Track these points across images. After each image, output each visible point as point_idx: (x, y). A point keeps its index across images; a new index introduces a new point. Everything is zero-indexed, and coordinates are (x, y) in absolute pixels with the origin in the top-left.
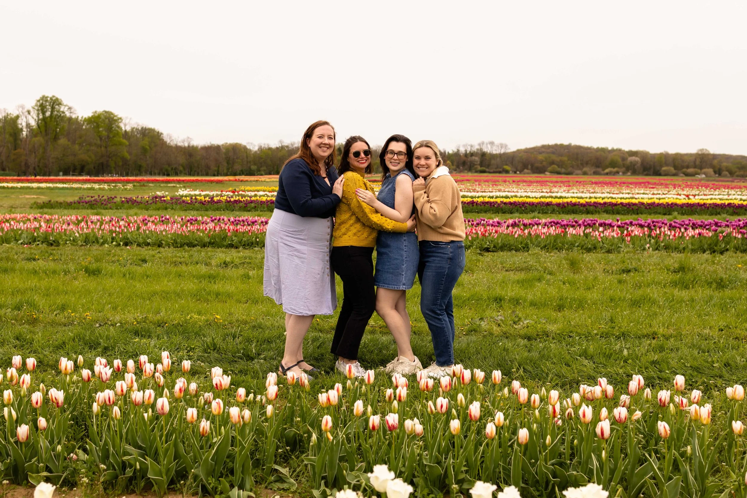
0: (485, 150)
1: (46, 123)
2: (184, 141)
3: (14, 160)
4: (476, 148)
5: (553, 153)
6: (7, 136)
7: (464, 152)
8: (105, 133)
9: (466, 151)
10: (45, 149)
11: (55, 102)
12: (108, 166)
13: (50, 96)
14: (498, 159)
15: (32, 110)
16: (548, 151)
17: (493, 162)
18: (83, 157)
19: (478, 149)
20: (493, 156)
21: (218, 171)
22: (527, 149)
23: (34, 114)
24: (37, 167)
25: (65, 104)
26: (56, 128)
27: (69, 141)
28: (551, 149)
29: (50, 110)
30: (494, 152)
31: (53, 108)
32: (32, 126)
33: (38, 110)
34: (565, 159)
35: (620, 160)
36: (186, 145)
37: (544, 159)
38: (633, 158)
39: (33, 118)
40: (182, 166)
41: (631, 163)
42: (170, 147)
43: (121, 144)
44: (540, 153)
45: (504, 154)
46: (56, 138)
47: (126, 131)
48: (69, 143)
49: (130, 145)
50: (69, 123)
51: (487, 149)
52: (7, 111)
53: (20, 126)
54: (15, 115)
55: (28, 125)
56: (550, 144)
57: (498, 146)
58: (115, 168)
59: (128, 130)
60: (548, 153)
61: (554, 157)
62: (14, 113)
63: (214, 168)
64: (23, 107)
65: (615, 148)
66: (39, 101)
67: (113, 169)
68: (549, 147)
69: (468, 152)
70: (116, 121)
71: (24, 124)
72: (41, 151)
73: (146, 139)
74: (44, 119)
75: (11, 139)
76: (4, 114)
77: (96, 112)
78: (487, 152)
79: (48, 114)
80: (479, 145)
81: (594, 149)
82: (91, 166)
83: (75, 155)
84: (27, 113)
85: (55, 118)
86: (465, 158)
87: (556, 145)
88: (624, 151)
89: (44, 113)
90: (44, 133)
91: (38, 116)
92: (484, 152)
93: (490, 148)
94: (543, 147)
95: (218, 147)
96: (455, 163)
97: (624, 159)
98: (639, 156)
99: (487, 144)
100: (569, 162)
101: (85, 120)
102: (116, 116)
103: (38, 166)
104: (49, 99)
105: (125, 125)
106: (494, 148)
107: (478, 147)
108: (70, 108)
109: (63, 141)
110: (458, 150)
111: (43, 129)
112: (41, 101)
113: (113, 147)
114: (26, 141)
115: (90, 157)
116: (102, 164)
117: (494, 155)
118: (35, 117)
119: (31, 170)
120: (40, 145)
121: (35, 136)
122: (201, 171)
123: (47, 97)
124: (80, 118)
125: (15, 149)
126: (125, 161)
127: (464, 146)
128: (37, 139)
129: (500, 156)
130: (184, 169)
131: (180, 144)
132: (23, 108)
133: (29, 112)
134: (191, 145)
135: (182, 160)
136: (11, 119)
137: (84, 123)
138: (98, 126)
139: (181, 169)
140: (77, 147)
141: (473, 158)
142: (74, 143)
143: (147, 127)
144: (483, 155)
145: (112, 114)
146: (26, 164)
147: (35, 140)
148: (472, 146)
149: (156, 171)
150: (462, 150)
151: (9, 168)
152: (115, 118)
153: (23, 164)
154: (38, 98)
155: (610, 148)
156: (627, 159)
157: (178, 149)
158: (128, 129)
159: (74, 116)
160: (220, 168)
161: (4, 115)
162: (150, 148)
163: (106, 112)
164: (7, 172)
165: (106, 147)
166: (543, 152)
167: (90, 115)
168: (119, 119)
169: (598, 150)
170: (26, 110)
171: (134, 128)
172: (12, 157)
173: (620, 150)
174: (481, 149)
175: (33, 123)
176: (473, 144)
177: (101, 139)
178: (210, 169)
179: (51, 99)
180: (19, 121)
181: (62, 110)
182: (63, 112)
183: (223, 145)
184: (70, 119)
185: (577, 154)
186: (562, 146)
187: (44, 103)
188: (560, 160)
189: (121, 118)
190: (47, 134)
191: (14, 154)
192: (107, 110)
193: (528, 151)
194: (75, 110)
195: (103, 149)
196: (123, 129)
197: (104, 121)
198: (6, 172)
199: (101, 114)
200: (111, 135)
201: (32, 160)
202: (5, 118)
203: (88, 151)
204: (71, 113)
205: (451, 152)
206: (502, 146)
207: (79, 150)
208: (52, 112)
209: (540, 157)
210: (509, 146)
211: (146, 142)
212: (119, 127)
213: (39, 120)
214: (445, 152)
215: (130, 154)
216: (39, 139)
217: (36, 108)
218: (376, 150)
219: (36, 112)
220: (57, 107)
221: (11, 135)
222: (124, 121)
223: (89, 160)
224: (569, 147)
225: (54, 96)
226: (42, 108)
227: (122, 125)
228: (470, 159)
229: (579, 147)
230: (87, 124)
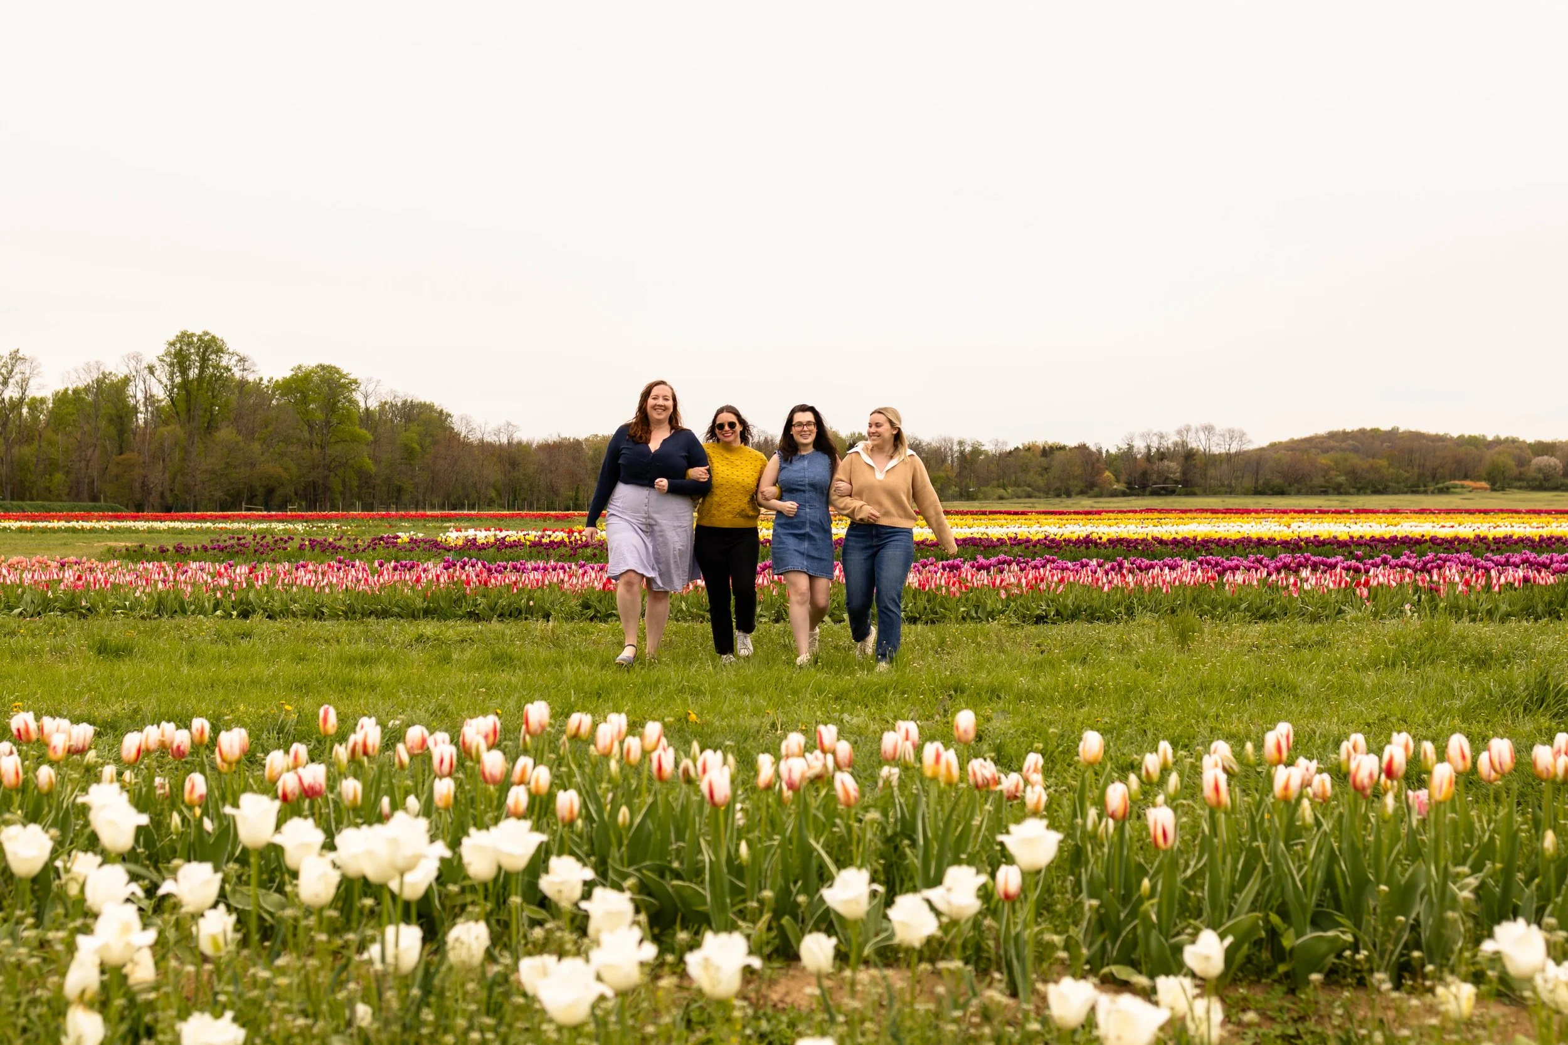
0: (1193, 444)
1: (188, 393)
2: (499, 431)
3: (117, 477)
4: (1171, 440)
5: (1355, 450)
6: (103, 424)
7: (1144, 450)
8: (319, 416)
9: (1149, 448)
10: (186, 451)
11: (210, 347)
12: (327, 489)
13: (199, 332)
14: (1225, 466)
15: (157, 364)
16: (1343, 445)
17: (1212, 472)
18: (272, 468)
19: (1176, 444)
20: (1212, 460)
21: (577, 499)
22: (1293, 441)
23: (162, 373)
24: (167, 494)
25: (231, 350)
26: (212, 405)
27: (239, 432)
28: (1350, 442)
29: (198, 364)
30: (1216, 450)
31: (204, 360)
32: (159, 401)
33: (171, 365)
34: (1384, 463)
35: (1512, 463)
36: (504, 440)
37: (1332, 464)
38: (1545, 460)
39: (160, 382)
40: (494, 487)
41: (1540, 470)
42: (466, 445)
43: (356, 439)
44: (1326, 451)
45: (1237, 454)
46: (211, 427)
47: (367, 409)
48: (240, 438)
49: (376, 441)
50: (240, 392)
51: (1198, 443)
52: (102, 368)
53: (132, 402)
54: (121, 376)
55: (149, 399)
56: (1349, 430)
57: (1223, 436)
58: (342, 493)
59: (372, 408)
60: (1343, 450)
61: (1356, 460)
62: (118, 369)
63: (566, 492)
64: (137, 358)
65: (1503, 437)
66: (173, 344)
67: (338, 496)
68: (1345, 435)
69: (1154, 450)
70: (344, 386)
71: (140, 396)
72: (177, 455)
73: (414, 427)
74: (185, 385)
75: (113, 430)
76: (95, 375)
77: (300, 367)
78: (1198, 450)
79: (193, 373)
80: (1179, 433)
81: (1452, 439)
82: (290, 490)
83: (253, 465)
84: (146, 371)
85: (209, 383)
86: (1145, 465)
87: (1362, 432)
88: (1524, 442)
89: (184, 371)
90: (183, 415)
91: (172, 379)
92: (1192, 449)
93: (1204, 442)
94: (1332, 435)
95: (577, 443)
96: (1123, 478)
97: (1522, 462)
98: (1558, 453)
99: (1197, 431)
100: (1391, 470)
101: (277, 386)
102: (344, 377)
103: (171, 490)
104: (195, 339)
105: (366, 397)
106: (1215, 439)
107: (1177, 439)
108: (242, 360)
109: (225, 433)
110: (1131, 447)
111: (182, 406)
112: (178, 346)
113: (339, 447)
114: (144, 434)
115: (286, 469)
116: (314, 484)
117: (1214, 455)
118: (165, 380)
119: (154, 498)
120: (176, 444)
121: (166, 423)
122: (538, 500)
123: (193, 335)
124: (265, 382)
125: (121, 454)
126: (366, 479)
127: (1143, 436)
128: (169, 428)
129: (1229, 457)
130: (499, 495)
131: (488, 439)
132: (139, 361)
133: (151, 370)
134: (515, 441)
135: (494, 474)
136: (112, 384)
137: (274, 392)
138: (305, 400)
139: (493, 494)
140: (256, 446)
141: (1166, 462)
142: (251, 435)
143: (416, 401)
144: (1189, 455)
145: (338, 372)
146: (143, 484)
147: (164, 430)
148: (1161, 437)
149: (436, 501)
150: (1140, 446)
151: (105, 496)
152: (342, 381)
153: (137, 485)
154: (172, 338)
155: (1490, 438)
156: (1530, 461)
157: (485, 447)
158: (373, 404)
159: (251, 378)
160: (581, 495)
161: (96, 377)
162: (422, 447)
163: (323, 367)
164: (102, 503)
165: (322, 447)
166: (1332, 449)
167: (288, 374)
168: (350, 383)
169: (1462, 441)
170: (144, 364)
171: (386, 403)
172: (113, 470)
173: (1514, 441)
174: (1184, 444)
175: (160, 393)
176: (1164, 432)
177: (311, 427)
178: (556, 493)
179: (200, 339)
180: (131, 390)
181: (224, 363)
182: (227, 369)
183: (587, 440)
184: (243, 384)
185: (1411, 451)
186: (1375, 432)
187: (185, 348)
188: (1371, 467)
189: (355, 382)
190: (190, 419)
191: (118, 464)
192: (326, 363)
193: (1295, 446)
194: (254, 365)
195: (316, 450)
196: (362, 405)
197: (318, 386)
198: (97, 504)
199: (311, 371)
200: (334, 420)
201: (158, 477)
202: (99, 382)
203: (282, 455)
204: (244, 370)
205: (1113, 451)
206: (1232, 435)
207: (262, 454)
208: (202, 369)
209: (1324, 460)
210: (1249, 436)
211: (412, 435)
212: (352, 402)
213: (172, 389)
214: (1100, 453)
215: (376, 461)
216: (173, 430)
217: (168, 360)
218: (940, 448)
219: (167, 368)
220: (213, 356)
221: (111, 421)
222: (362, 387)
223: (285, 475)
224: (1393, 434)
225: (206, 334)
226: (179, 358)
227: (358, 397)
228: (1158, 466)
229: (1418, 436)
230: (282, 395)
